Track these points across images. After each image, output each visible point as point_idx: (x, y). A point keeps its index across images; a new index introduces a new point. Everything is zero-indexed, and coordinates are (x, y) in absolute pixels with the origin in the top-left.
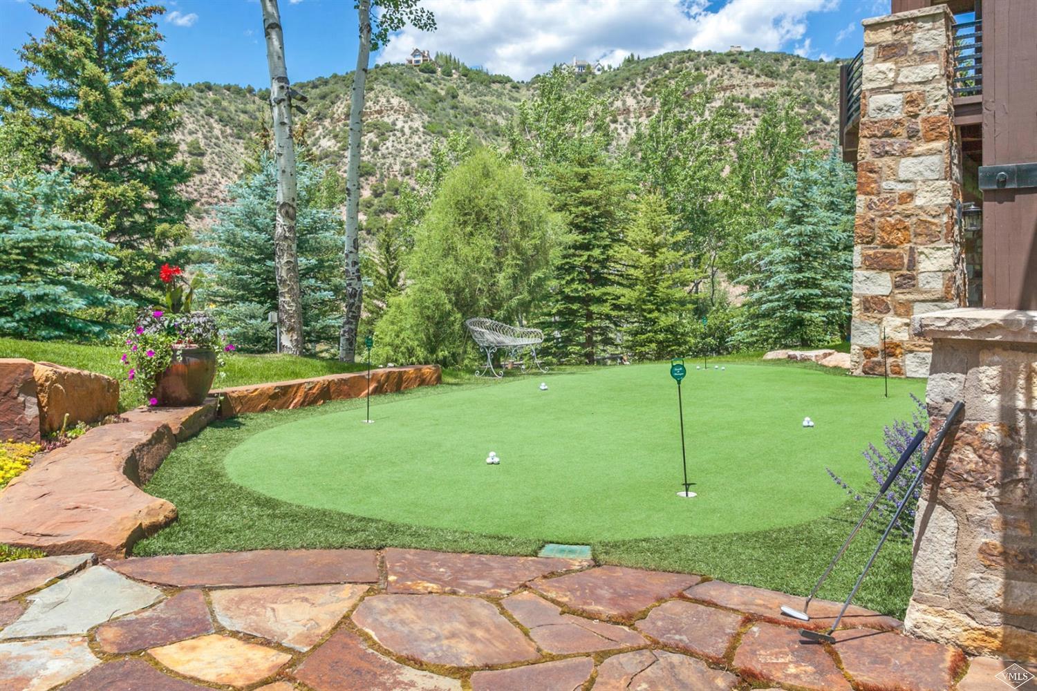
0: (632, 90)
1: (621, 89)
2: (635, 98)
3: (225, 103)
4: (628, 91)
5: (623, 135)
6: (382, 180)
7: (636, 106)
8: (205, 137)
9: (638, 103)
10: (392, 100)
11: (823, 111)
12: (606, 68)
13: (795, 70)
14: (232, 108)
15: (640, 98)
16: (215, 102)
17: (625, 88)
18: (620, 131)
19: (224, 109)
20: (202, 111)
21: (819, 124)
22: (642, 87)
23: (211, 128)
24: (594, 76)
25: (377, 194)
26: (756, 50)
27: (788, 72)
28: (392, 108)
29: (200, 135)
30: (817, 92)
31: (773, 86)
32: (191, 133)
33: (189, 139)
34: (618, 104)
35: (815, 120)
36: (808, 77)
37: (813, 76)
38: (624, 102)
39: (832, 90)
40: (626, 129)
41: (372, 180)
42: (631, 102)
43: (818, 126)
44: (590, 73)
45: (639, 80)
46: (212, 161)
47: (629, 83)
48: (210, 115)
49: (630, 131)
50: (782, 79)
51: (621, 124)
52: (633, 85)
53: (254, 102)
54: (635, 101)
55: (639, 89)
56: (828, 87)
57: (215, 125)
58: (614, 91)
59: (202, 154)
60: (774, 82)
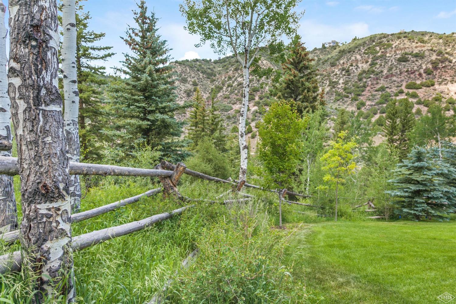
0: (359, 52)
1: (354, 52)
2: (360, 55)
3: (203, 66)
4: (357, 52)
5: (356, 71)
6: (262, 93)
7: (361, 59)
8: (198, 79)
9: (362, 57)
10: (264, 62)
11: (449, 57)
12: (344, 43)
13: (432, 39)
14: (205, 68)
15: (362, 55)
16: (200, 66)
17: (356, 51)
18: (354, 70)
19: (203, 68)
20: (196, 69)
21: (447, 63)
22: (363, 51)
23: (199, 75)
24: (339, 47)
25: (261, 98)
26: (413, 31)
27: (429, 40)
28: (263, 65)
29: (196, 78)
30: (443, 48)
31: (424, 47)
32: (193, 78)
33: (193, 80)
34: (353, 58)
35: (445, 61)
36: (439, 41)
37: (441, 41)
38: (356, 57)
39: (451, 47)
40: (356, 69)
41: (259, 93)
42: (359, 57)
43: (447, 64)
44: (338, 45)
45: (362, 48)
46: (200, 88)
47: (358, 49)
48: (198, 70)
49: (358, 69)
50: (428, 44)
51: (354, 67)
52: (359, 50)
53: (212, 65)
54: (360, 57)
55: (362, 52)
56: (449, 46)
57: (200, 74)
58: (351, 53)
59: (197, 85)
60: (425, 45)
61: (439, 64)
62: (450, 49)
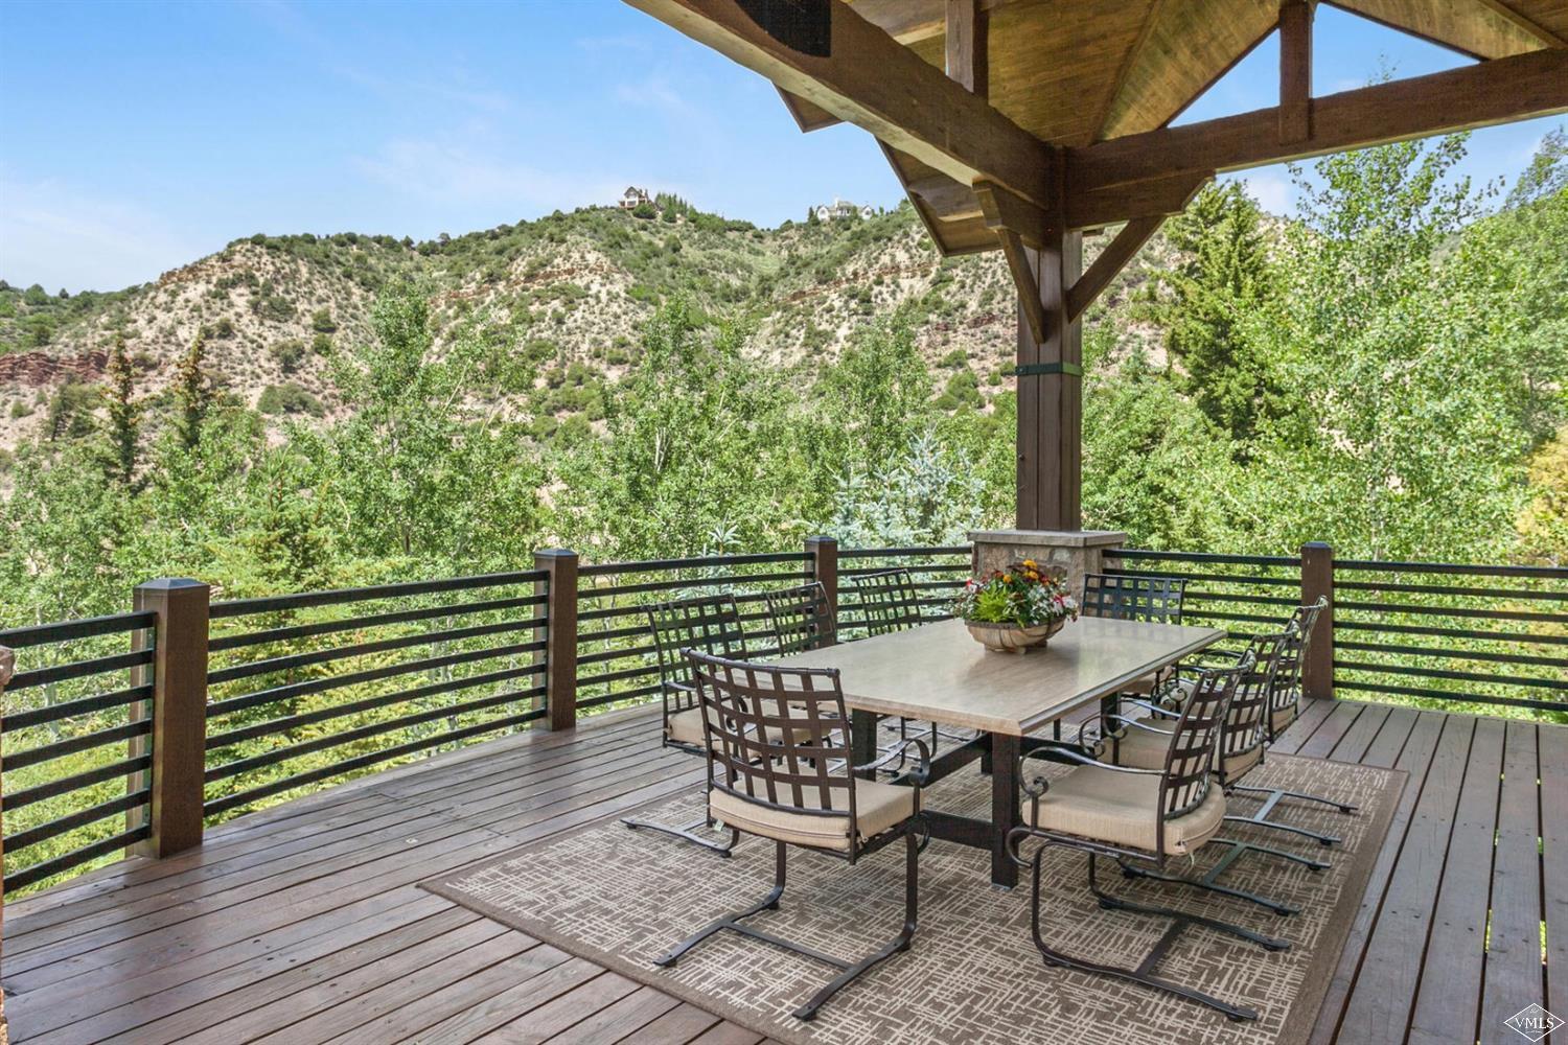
0: (904, 241)
1: (890, 239)
2: (907, 251)
3: (372, 261)
4: (899, 242)
5: (890, 300)
6: (563, 365)
7: (908, 262)
8: (340, 307)
9: (911, 258)
10: (588, 256)
12: (877, 212)
14: (381, 267)
15: (914, 251)
16: (359, 259)
17: (896, 238)
18: (886, 296)
19: (370, 269)
20: (338, 271)
22: (917, 237)
23: (349, 293)
24: (861, 221)
25: (553, 385)
28: (587, 267)
29: (332, 304)
32: (320, 301)
33: (317, 309)
34: (885, 259)
35: (1140, 281)
38: (893, 257)
39: (1165, 240)
40: (893, 293)
41: (551, 365)
42: (902, 257)
44: (856, 217)
45: (915, 228)
46: (346, 339)
47: (901, 232)
48: (349, 276)
49: (898, 295)
51: (888, 286)
52: (906, 235)
53: (411, 259)
54: (907, 255)
55: (913, 240)
57: (354, 290)
58: (882, 243)
59: (332, 330)
61: (1122, 288)
62: (1162, 248)
